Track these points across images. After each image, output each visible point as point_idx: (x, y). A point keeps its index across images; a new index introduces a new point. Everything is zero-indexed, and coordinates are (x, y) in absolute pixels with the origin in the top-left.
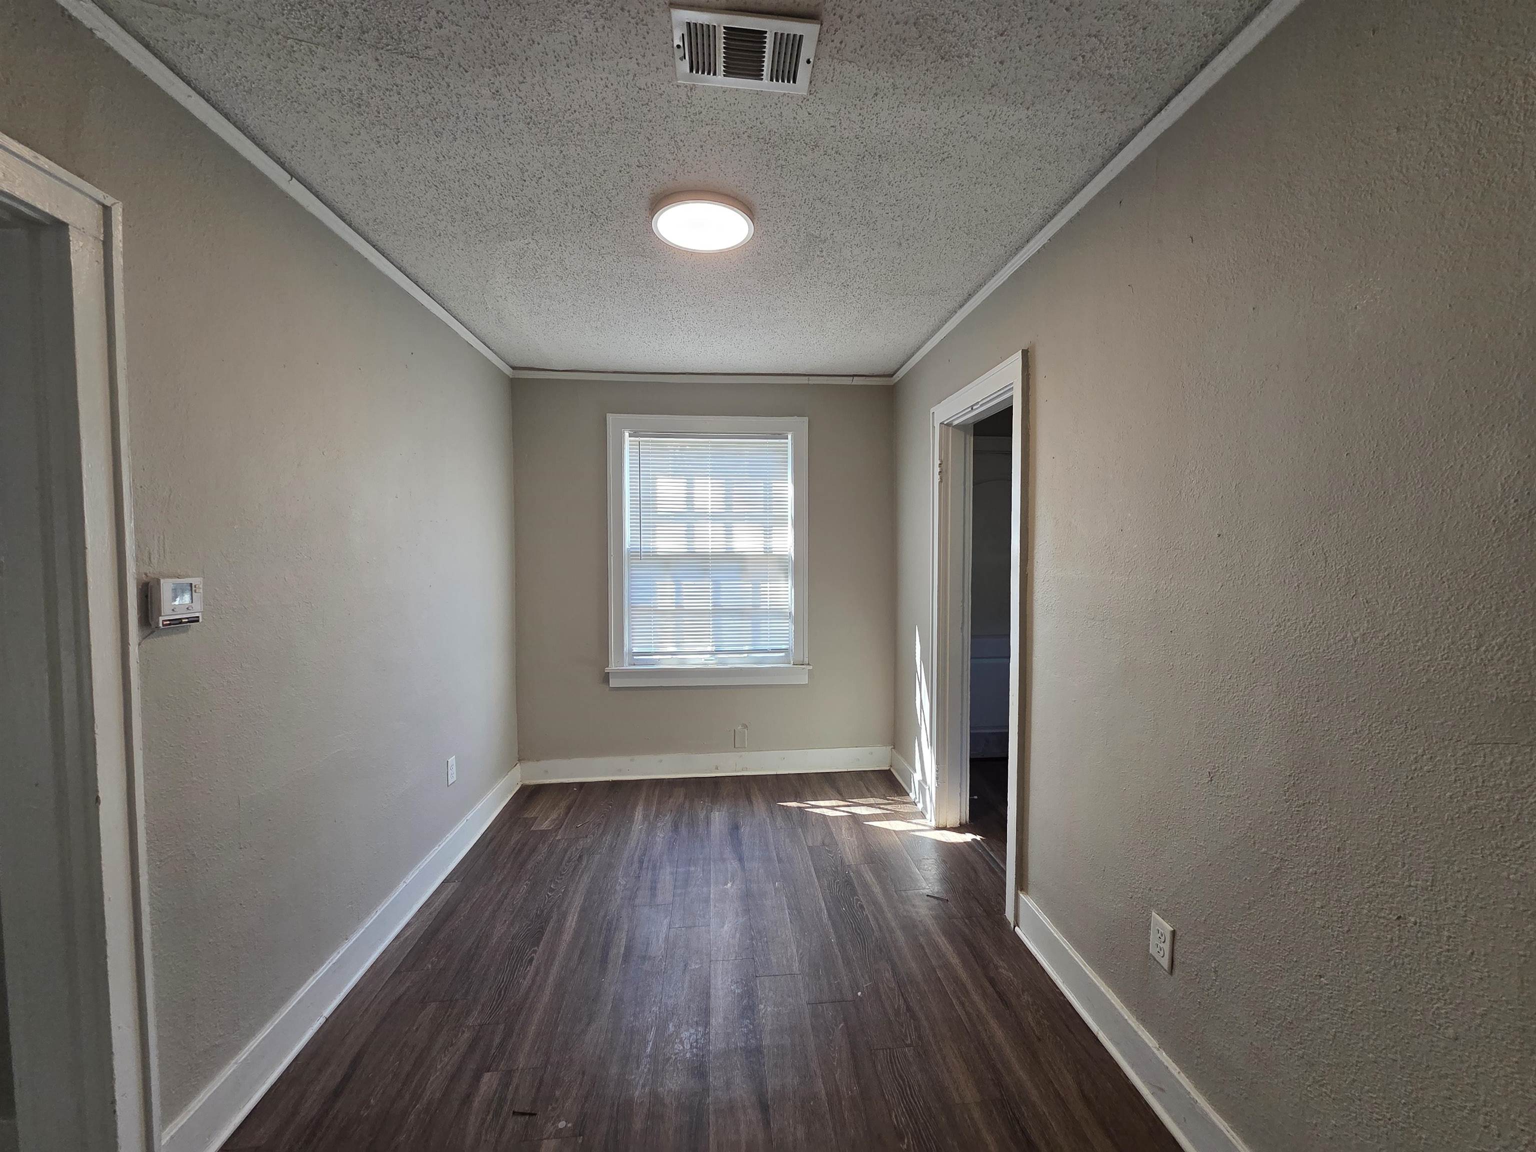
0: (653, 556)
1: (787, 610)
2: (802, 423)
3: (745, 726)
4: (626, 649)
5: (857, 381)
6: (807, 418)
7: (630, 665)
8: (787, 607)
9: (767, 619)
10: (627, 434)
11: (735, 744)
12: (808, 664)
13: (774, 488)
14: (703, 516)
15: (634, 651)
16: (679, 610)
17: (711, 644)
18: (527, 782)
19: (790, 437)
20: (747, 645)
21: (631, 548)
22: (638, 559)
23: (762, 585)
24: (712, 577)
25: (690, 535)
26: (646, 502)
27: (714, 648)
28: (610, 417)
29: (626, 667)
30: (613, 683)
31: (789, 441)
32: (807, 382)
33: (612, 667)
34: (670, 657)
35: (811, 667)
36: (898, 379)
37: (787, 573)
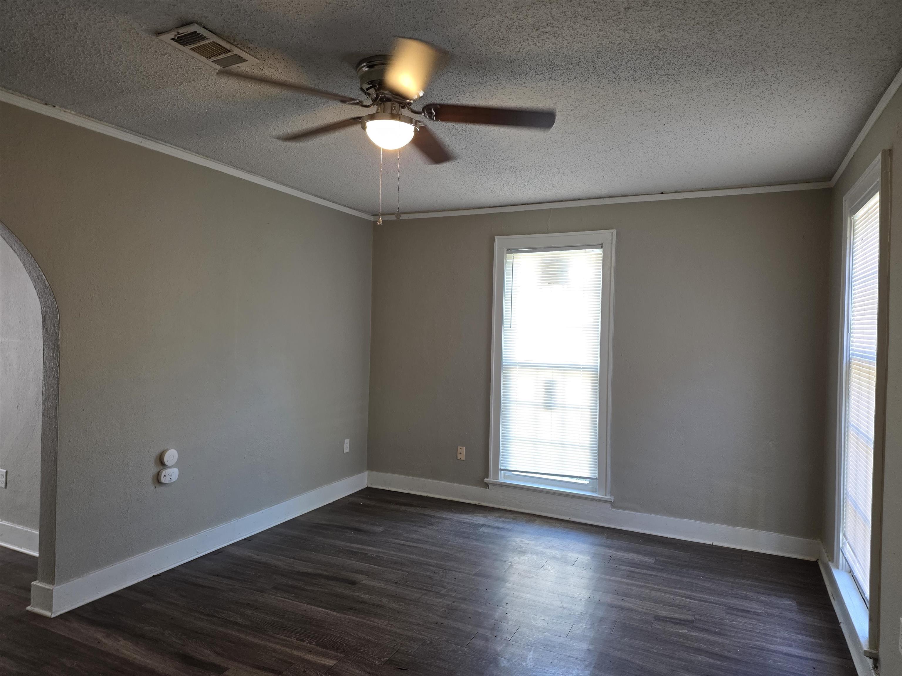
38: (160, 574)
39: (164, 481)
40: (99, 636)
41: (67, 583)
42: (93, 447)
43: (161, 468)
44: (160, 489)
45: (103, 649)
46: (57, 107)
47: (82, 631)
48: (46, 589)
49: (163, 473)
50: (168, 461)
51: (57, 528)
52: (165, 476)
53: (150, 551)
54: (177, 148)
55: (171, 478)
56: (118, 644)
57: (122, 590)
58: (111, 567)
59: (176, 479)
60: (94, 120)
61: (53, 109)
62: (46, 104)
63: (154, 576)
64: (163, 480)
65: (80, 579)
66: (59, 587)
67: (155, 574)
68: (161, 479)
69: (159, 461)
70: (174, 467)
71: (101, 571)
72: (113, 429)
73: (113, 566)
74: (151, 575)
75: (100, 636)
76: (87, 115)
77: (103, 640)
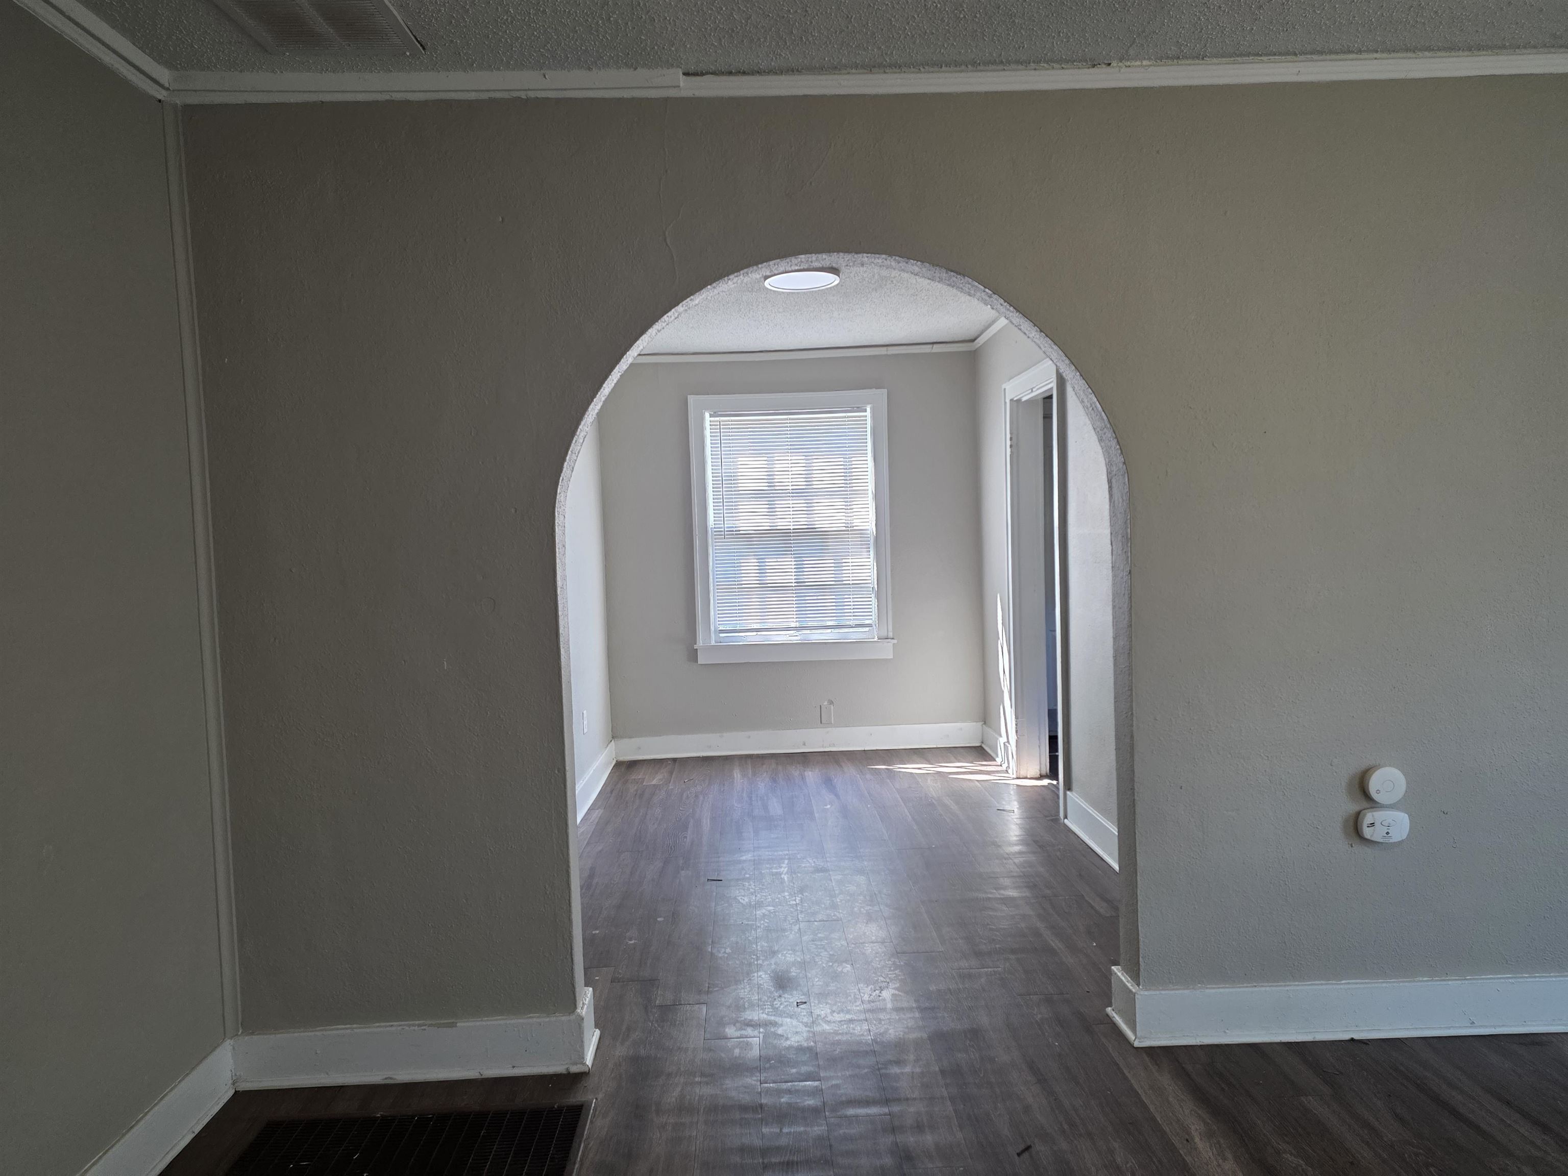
0: (736, 534)
1: (870, 585)
2: (882, 394)
3: (831, 702)
4: (712, 628)
5: (937, 349)
6: (886, 390)
7: (716, 643)
8: (870, 581)
9: (850, 595)
10: (707, 415)
11: (822, 721)
12: (893, 639)
13: (854, 463)
14: (785, 494)
15: (720, 629)
16: (763, 586)
17: (795, 620)
18: (621, 759)
19: (868, 409)
20: (831, 620)
21: (715, 528)
22: (721, 539)
23: (844, 561)
24: (794, 554)
25: (772, 511)
26: (728, 481)
27: (798, 625)
28: (691, 399)
29: (713, 643)
30: (701, 660)
31: (868, 413)
32: (885, 353)
33: (700, 643)
34: (755, 633)
35: (895, 641)
36: (979, 345)
37: (869, 548)
38: (1368, 1040)
39: (1372, 836)
40: (1193, 1128)
41: (1162, 990)
42: (1204, 736)
43: (1365, 804)
44: (1360, 850)
45: (1188, 1159)
46: (1114, 64)
47: (1171, 1099)
48: (1128, 988)
49: (1369, 818)
50: (1378, 792)
51: (1139, 880)
52: (1372, 824)
53: (1343, 982)
54: (1393, 55)
55: (1388, 833)
56: (1219, 1165)
57: (1276, 1043)
58: (1250, 989)
59: (1404, 837)
60: (1189, 62)
61: (1109, 69)
62: (1094, 66)
63: (1352, 1040)
64: (1367, 832)
65: (1186, 992)
66: (1146, 993)
67: (1356, 1036)
68: (1362, 829)
69: (1357, 786)
70: (1398, 809)
71: (1231, 990)
72: (1245, 705)
73: (1256, 989)
74: (1346, 1036)
75: (1196, 1127)
76: (1172, 58)
77: (1197, 1140)
